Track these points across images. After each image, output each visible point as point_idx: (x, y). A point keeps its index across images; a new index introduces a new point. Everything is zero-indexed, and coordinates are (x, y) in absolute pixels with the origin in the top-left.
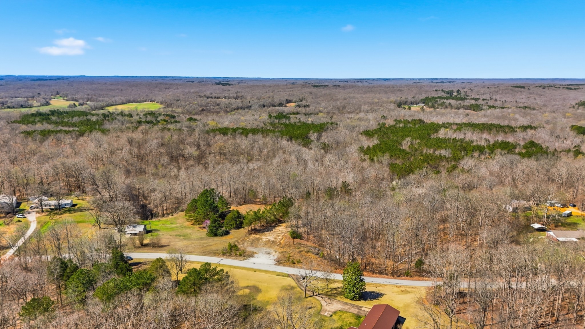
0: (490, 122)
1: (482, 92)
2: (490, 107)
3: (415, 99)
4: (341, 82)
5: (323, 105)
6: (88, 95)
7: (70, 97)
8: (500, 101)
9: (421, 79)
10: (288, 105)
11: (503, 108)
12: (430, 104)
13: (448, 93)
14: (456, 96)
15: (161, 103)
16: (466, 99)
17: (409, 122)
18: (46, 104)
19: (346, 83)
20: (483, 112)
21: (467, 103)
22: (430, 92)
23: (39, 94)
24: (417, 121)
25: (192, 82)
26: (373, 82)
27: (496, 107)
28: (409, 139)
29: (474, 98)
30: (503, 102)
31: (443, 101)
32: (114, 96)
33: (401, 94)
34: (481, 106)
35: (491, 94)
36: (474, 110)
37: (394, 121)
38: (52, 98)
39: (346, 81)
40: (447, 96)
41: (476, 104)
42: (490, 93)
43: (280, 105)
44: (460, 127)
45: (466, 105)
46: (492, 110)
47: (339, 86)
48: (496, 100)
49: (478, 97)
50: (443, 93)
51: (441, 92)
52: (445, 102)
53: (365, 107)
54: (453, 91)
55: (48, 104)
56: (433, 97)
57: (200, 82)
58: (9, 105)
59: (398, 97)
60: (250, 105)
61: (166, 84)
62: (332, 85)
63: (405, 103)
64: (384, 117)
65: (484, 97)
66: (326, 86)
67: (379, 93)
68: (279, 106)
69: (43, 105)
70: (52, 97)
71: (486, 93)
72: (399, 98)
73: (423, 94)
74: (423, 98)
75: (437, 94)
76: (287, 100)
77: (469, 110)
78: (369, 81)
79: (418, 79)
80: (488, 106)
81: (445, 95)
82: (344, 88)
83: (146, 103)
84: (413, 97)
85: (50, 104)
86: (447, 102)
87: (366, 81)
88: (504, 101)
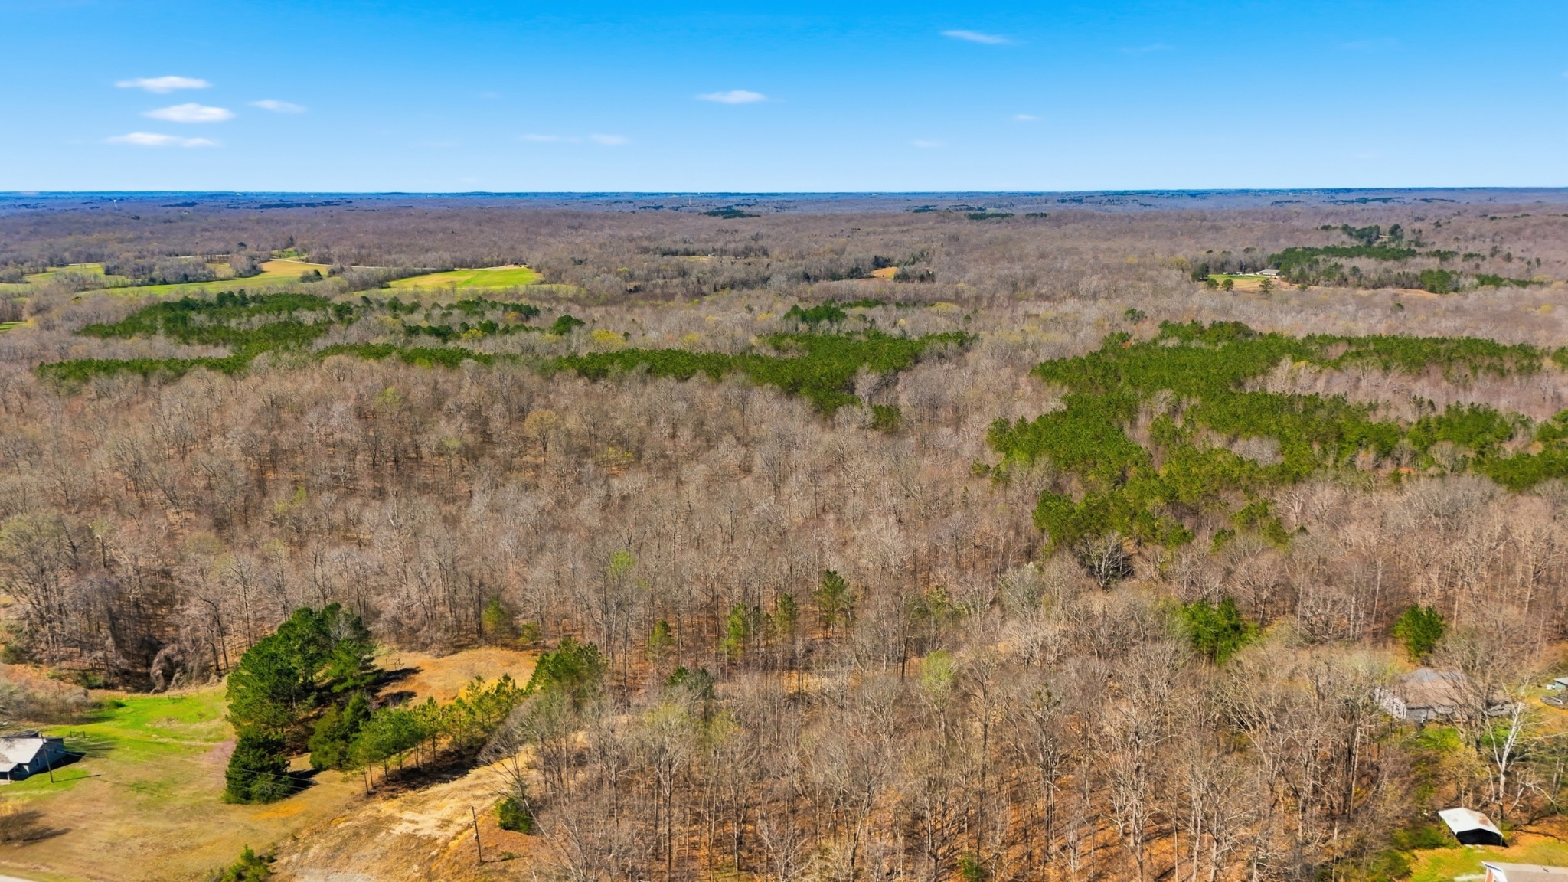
0: (1466, 334)
1: (1471, 231)
2: (1484, 280)
3: (1253, 254)
4: (1063, 201)
5: (971, 274)
6: (363, 247)
7: (314, 253)
8: (1522, 259)
9: (1301, 191)
10: (878, 273)
11: (1523, 284)
12: (1295, 272)
13: (1361, 235)
14: (1383, 246)
15: (539, 271)
16: (1413, 254)
17: (1202, 331)
18: (250, 271)
19: (1074, 206)
20: (1453, 298)
21: (1415, 266)
22: (1306, 232)
23: (242, 244)
24: (1226, 330)
25: (657, 208)
26: (1158, 202)
27: (1502, 280)
28: (1167, 393)
29: (1439, 251)
30: (1529, 263)
31: (1334, 260)
32: (427, 251)
33: (1215, 239)
34: (1454, 277)
35: (1498, 239)
36: (1432, 290)
37: (1160, 327)
38: (272, 256)
39: (1078, 198)
40: (1356, 243)
41: (1441, 271)
42: (1496, 234)
43: (855, 273)
44: (1360, 349)
45: (1406, 275)
46: (1487, 292)
47: (1043, 215)
48: (1509, 258)
49: (1453, 248)
50: (1345, 237)
51: (1339, 231)
52: (1342, 266)
53: (1093, 282)
54: (1377, 228)
55: (255, 271)
56: (1309, 249)
57: (677, 209)
58: (156, 274)
59: (1202, 249)
60: (767, 273)
61: (576, 216)
62: (1022, 213)
63: (1221, 268)
64: (1134, 315)
65: (1472, 248)
66: (1007, 215)
67: (1151, 238)
68: (852, 278)
69: (241, 276)
70: (276, 252)
71: (1482, 236)
72: (1204, 253)
73: (1282, 241)
74: (1278, 252)
75: (1328, 239)
76: (876, 258)
77: (1420, 288)
78: (1146, 200)
79: (1293, 191)
80: (1478, 277)
81: (1349, 242)
82: (1059, 220)
83: (504, 268)
84: (1247, 250)
85: (263, 272)
86: (1347, 264)
87: (1136, 198)
88: (1534, 262)
